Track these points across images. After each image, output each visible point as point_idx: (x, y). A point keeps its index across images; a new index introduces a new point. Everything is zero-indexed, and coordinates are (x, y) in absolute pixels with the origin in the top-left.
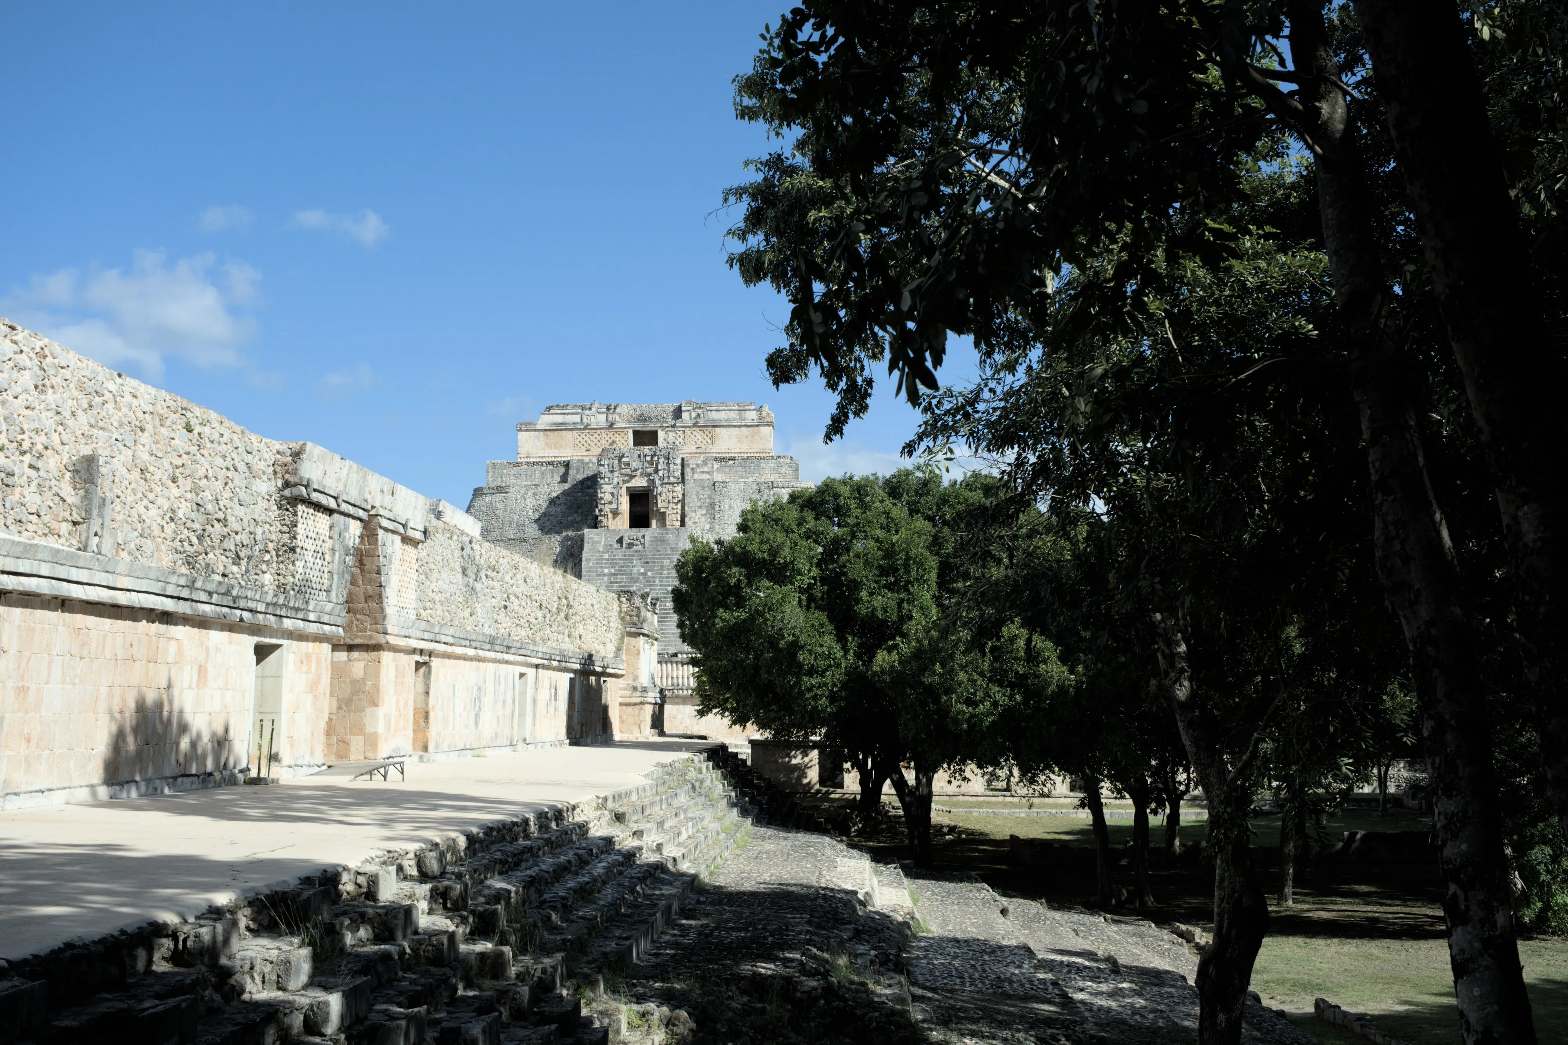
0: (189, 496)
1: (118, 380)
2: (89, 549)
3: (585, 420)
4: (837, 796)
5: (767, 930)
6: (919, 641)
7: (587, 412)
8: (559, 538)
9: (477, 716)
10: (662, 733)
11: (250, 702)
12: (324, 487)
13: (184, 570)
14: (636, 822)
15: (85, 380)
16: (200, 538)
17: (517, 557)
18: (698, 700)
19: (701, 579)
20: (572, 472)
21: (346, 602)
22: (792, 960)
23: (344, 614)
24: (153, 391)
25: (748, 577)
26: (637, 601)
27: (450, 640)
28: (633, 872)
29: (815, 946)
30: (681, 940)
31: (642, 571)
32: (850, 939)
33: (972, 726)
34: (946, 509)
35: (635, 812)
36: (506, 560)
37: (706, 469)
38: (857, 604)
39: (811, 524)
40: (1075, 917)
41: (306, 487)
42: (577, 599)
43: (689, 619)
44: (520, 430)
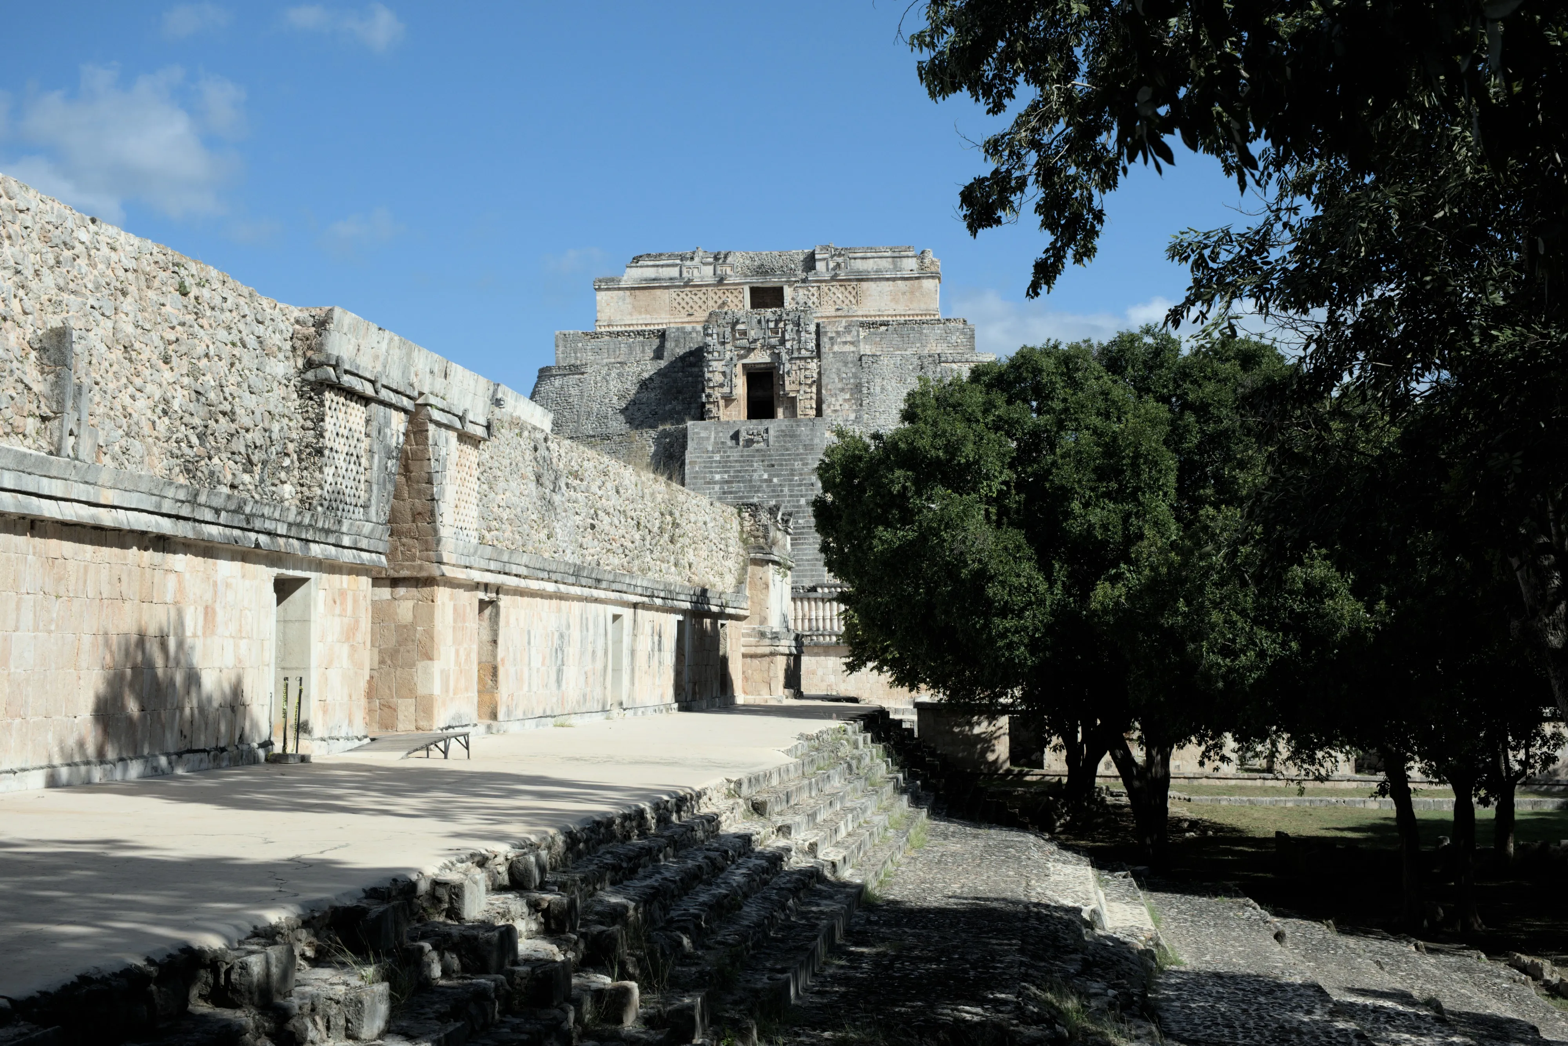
0: (186, 381)
1: (92, 227)
2: (63, 453)
3: (685, 274)
4: (1034, 778)
5: (967, 961)
6: (1153, 568)
7: (688, 263)
8: (653, 433)
9: (559, 672)
10: (799, 695)
11: (270, 654)
12: (358, 368)
13: (182, 480)
14: (780, 814)
15: (50, 227)
16: (201, 437)
17: (606, 459)
18: (845, 649)
19: (853, 486)
20: (669, 345)
21: (389, 522)
22: (1005, 1002)
23: (386, 537)
24: (136, 241)
25: (916, 482)
26: (764, 517)
27: (523, 571)
28: (781, 881)
29: (1034, 984)
30: (851, 973)
31: (766, 476)
32: (1079, 974)
33: (1229, 684)
34: (1187, 385)
35: (778, 800)
36: (591, 463)
37: (849, 339)
38: (1066, 520)
39: (1002, 410)
40: (1376, 945)
41: (335, 367)
42: (686, 516)
43: (836, 540)
44: (599, 289)
